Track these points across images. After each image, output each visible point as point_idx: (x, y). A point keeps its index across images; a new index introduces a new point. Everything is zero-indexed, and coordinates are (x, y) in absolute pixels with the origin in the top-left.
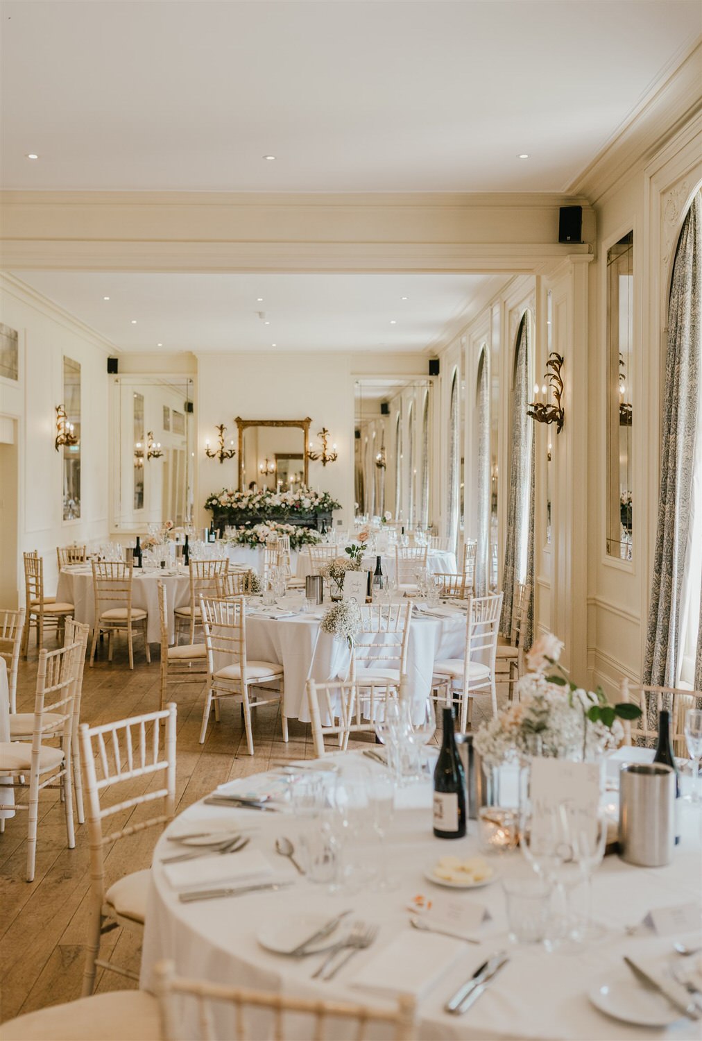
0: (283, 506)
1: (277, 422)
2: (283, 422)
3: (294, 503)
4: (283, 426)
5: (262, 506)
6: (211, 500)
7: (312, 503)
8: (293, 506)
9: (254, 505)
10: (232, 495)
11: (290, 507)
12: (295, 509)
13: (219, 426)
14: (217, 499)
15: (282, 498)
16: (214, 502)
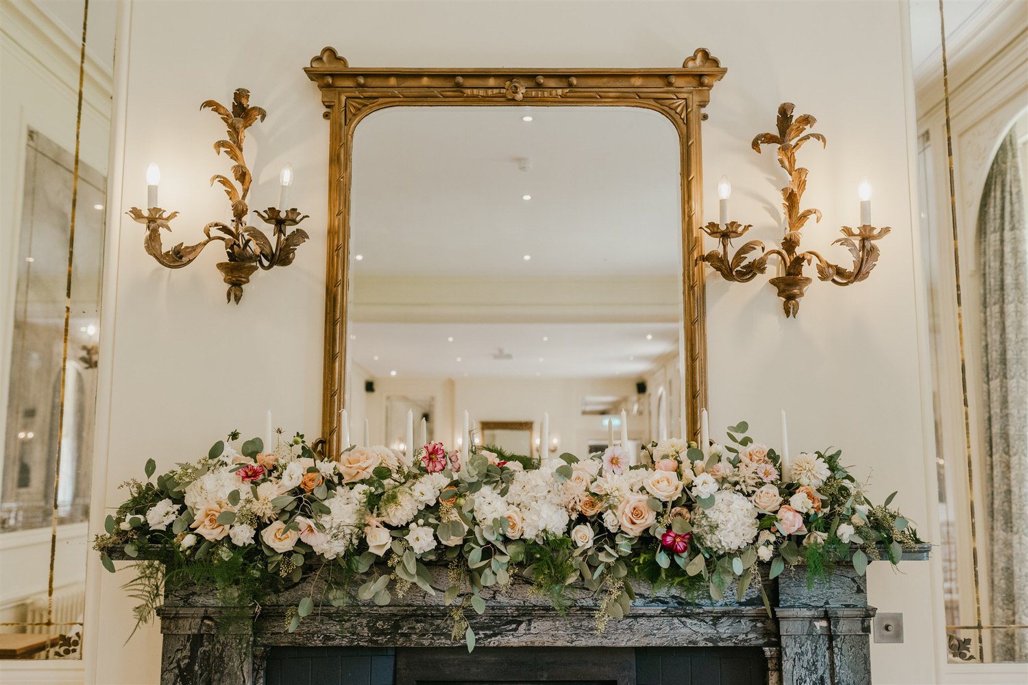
0: (584, 536)
1: (531, 76)
2: (564, 77)
3: (649, 519)
4: (564, 101)
5: (454, 541)
6: (143, 500)
7: (765, 521)
8: (646, 541)
9: (399, 531)
10: (274, 471)
11: (625, 548)
12: (663, 560)
13: (228, 104)
14: (179, 499)
15: (576, 490)
16: (159, 515)
